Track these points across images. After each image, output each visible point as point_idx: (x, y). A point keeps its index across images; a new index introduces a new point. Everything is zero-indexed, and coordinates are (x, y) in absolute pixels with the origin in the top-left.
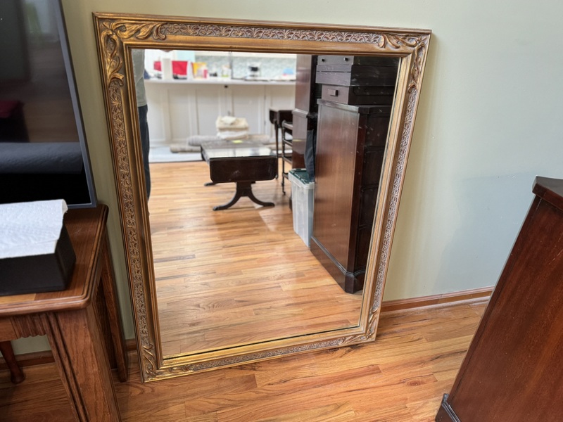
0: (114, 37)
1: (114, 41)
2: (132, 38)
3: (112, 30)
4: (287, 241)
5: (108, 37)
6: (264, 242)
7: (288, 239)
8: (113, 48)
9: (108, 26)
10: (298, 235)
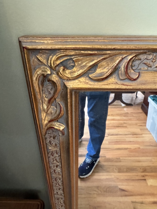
0: (54, 78)
1: (54, 83)
2: (82, 79)
3: (51, 67)
4: (143, 135)
5: (45, 78)
6: (130, 134)
7: (144, 134)
8: (52, 92)
9: (45, 61)
10: (149, 131)
